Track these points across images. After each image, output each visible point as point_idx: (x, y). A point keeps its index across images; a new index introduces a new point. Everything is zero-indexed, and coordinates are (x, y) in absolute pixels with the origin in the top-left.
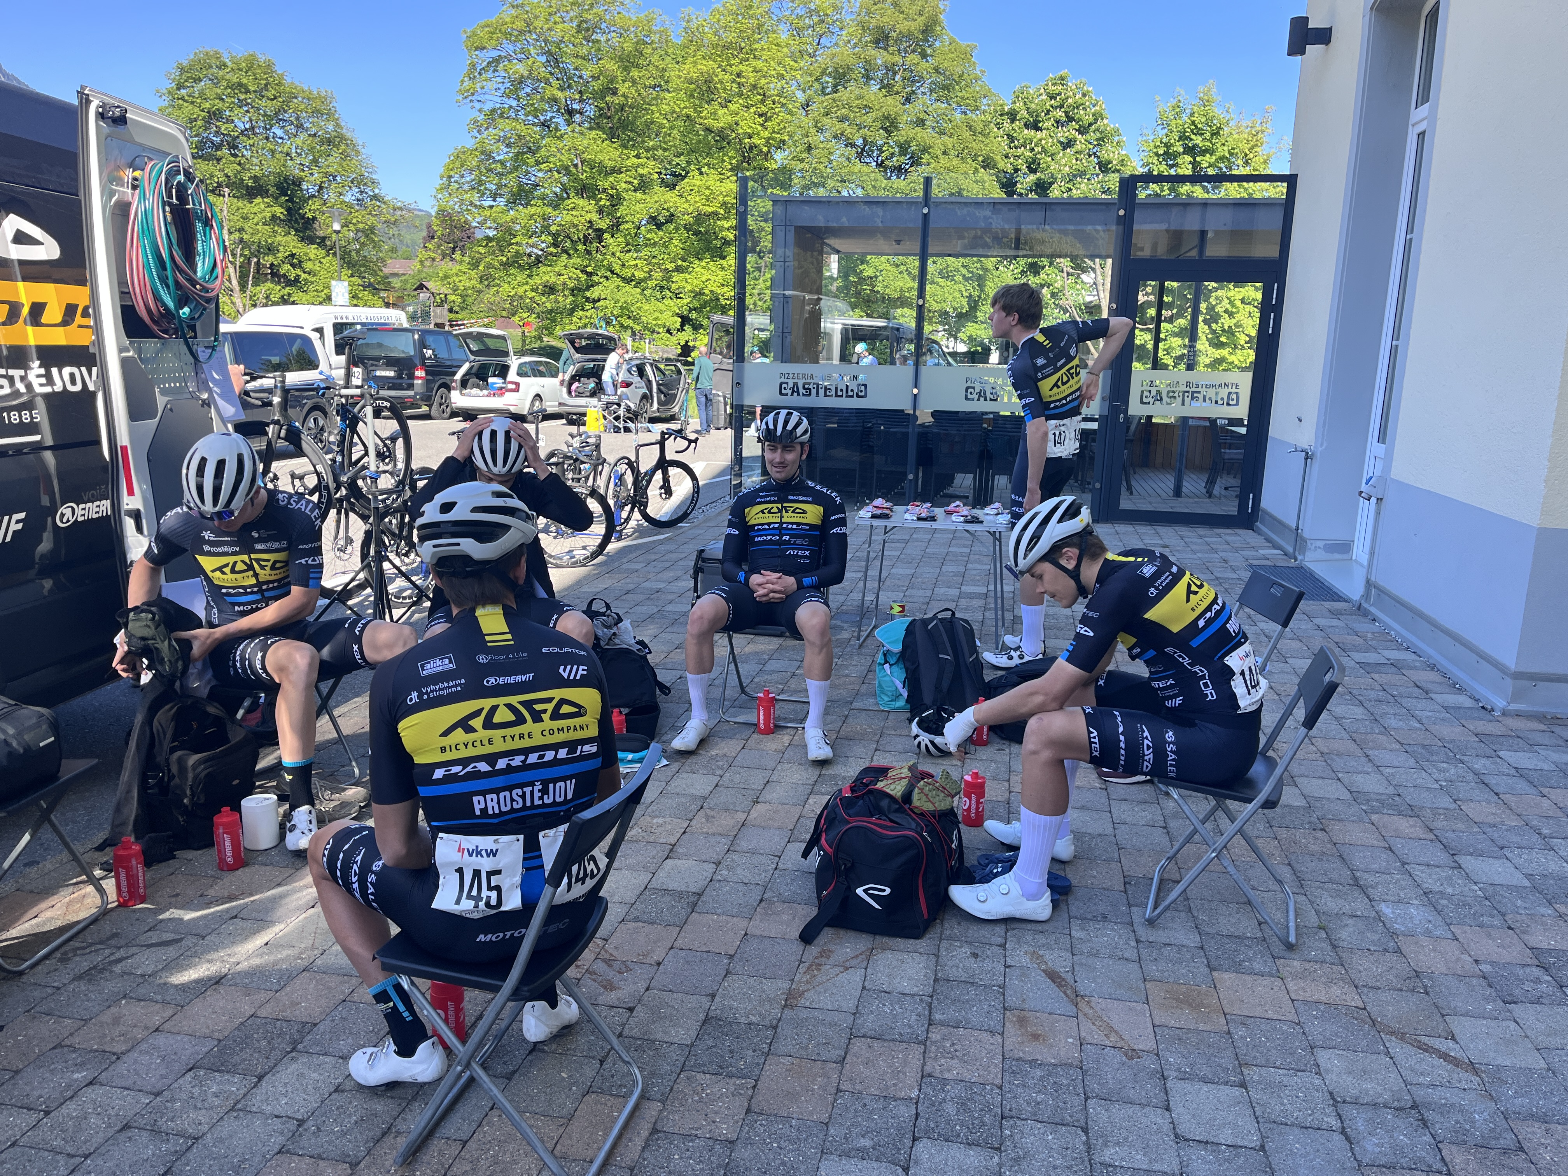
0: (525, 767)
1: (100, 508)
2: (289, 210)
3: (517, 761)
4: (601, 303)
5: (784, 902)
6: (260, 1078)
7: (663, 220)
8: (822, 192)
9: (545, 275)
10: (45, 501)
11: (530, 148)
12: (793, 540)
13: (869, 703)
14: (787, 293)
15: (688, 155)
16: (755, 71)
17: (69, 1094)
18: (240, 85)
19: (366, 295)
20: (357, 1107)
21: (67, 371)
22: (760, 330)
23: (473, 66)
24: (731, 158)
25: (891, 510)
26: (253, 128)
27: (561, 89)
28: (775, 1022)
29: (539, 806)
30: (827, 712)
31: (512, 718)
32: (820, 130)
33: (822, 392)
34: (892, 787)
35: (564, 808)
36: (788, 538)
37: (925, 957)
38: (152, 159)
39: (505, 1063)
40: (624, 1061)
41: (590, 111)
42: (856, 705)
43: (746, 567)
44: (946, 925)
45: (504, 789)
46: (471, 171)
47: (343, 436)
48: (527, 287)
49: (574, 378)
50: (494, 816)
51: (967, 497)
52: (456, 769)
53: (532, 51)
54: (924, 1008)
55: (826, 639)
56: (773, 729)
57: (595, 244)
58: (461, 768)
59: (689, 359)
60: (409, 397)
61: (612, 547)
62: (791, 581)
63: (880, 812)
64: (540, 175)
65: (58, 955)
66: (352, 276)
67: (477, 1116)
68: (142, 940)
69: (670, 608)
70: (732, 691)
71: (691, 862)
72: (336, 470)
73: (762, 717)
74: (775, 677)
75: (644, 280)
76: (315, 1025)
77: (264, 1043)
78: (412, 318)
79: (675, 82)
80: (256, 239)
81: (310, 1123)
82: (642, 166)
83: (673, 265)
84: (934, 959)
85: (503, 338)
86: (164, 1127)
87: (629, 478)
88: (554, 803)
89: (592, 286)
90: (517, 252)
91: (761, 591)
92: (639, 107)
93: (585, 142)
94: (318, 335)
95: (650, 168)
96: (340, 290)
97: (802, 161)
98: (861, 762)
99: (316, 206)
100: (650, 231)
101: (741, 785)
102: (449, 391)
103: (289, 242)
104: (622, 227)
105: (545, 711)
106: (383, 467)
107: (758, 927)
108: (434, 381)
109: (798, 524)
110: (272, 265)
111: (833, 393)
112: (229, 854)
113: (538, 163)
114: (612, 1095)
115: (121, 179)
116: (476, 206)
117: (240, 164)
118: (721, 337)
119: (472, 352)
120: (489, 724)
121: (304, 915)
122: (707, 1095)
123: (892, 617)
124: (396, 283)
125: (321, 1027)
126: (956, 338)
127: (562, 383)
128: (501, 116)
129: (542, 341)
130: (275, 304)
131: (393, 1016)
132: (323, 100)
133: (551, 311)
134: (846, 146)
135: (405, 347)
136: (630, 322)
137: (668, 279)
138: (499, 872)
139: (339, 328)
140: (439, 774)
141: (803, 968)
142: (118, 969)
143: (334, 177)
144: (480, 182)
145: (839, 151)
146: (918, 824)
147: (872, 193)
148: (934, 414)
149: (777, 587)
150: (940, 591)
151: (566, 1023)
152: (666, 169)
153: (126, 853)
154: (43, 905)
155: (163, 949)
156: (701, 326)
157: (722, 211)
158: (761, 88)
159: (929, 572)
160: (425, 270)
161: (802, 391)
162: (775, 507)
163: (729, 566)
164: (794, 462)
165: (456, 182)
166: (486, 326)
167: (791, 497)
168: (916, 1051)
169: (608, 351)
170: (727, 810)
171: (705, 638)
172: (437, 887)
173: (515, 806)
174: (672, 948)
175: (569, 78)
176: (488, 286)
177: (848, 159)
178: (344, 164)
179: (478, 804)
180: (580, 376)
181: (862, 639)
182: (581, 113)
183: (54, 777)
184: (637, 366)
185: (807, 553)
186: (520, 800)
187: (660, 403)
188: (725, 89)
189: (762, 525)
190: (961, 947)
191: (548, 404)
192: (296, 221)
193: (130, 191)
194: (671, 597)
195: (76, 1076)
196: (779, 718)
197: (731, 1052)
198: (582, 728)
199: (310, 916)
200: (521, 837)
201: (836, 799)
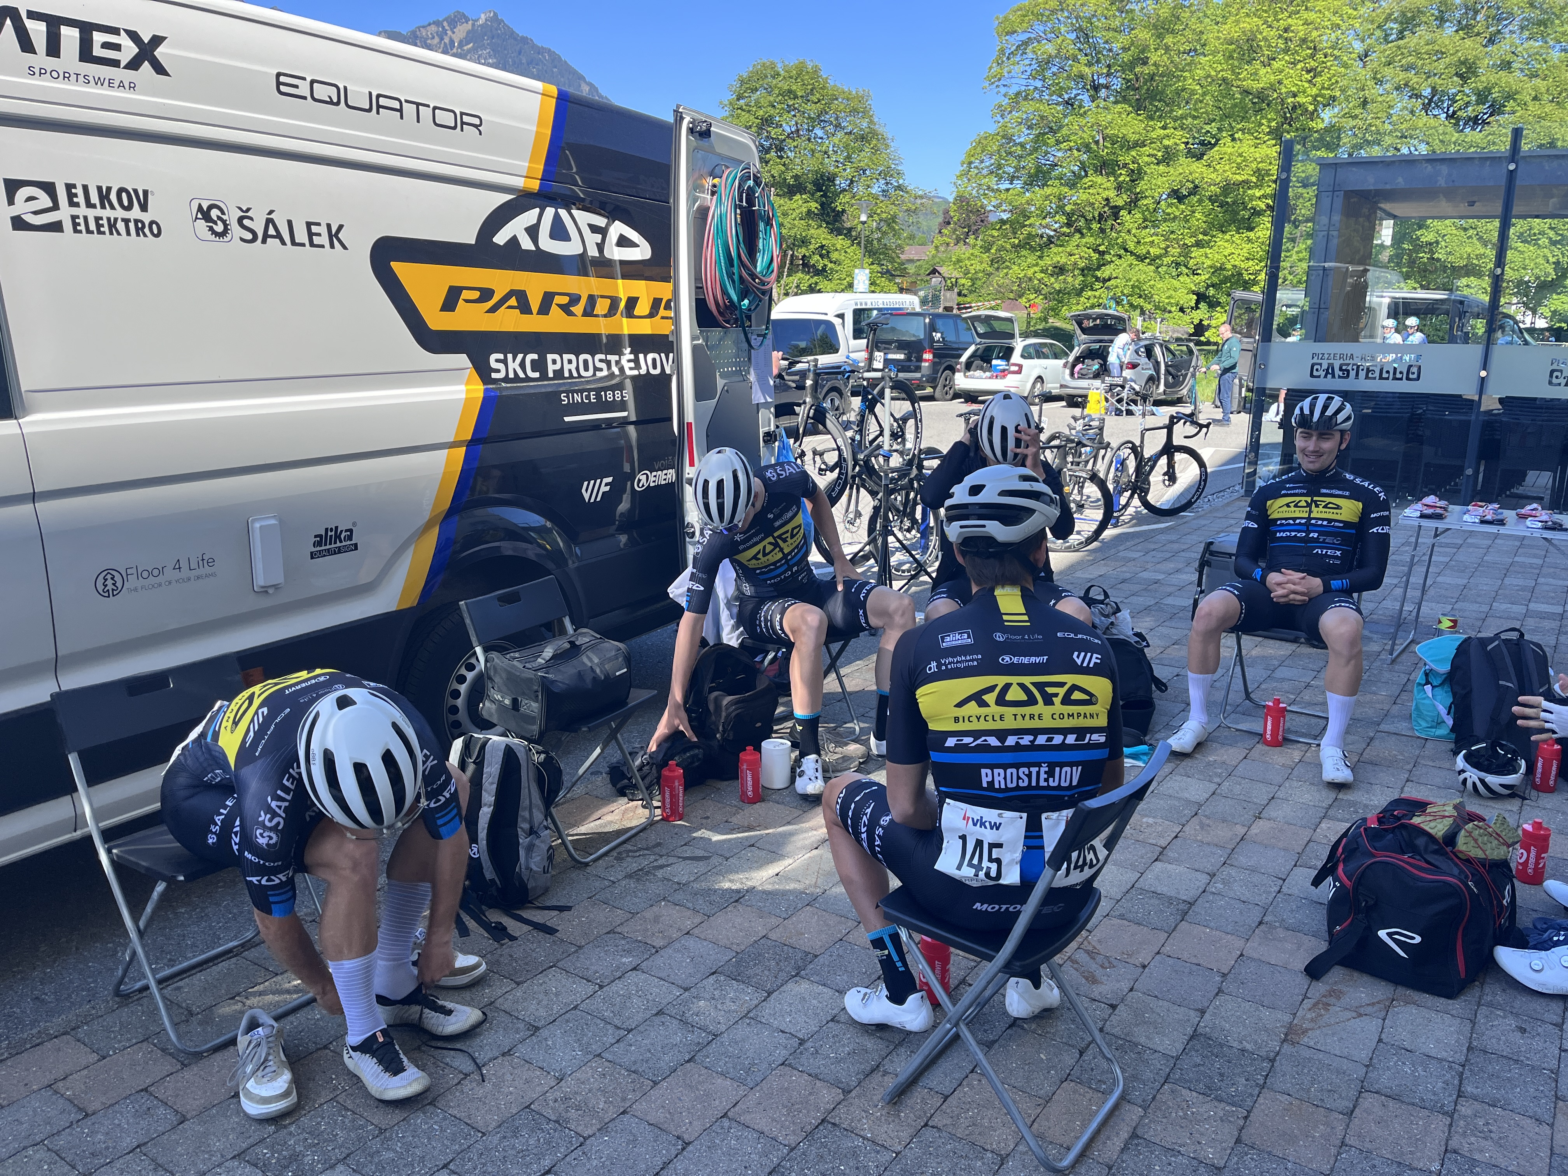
0: (1032, 747)
1: (667, 476)
2: (822, 205)
3: (1026, 740)
4: (1112, 282)
5: (1287, 929)
6: (769, 994)
7: (1185, 193)
8: (1376, 152)
9: (1057, 256)
10: (627, 468)
11: (1051, 128)
12: (1322, 538)
13: (1402, 726)
14: (1326, 265)
15: (1221, 120)
16: (1306, 23)
17: (618, 974)
18: (790, 91)
19: (883, 281)
20: (850, 1040)
21: (650, 356)
22: (1288, 306)
23: (1002, 51)
24: (1269, 121)
25: (1445, 509)
26: (798, 131)
27: (1089, 64)
28: (1272, 1055)
29: (1043, 788)
30: (1348, 731)
31: (1023, 697)
32: (1379, 82)
33: (1362, 374)
34: (1432, 824)
35: (1068, 793)
36: (1316, 535)
37: (1458, 1020)
38: (727, 167)
39: (986, 1031)
40: (1105, 1057)
41: (1117, 84)
42: (1382, 727)
43: (1263, 565)
44: (1487, 990)
45: (1012, 766)
46: (991, 155)
47: (863, 416)
48: (1036, 269)
49: (1077, 360)
50: (1000, 790)
51: (1542, 499)
52: (967, 740)
53: (1063, 29)
54: (1453, 1077)
55: (1356, 650)
56: (1280, 741)
57: (1110, 222)
58: (971, 739)
59: (1202, 339)
60: (916, 379)
61: (1108, 533)
62: (1316, 583)
63: (1414, 850)
64: (1060, 154)
65: (615, 854)
66: (873, 264)
67: (958, 1075)
68: (679, 852)
69: (1169, 601)
70: (1236, 695)
71: (1181, 869)
72: (856, 446)
73: (1269, 727)
74: (1286, 686)
75: (1159, 257)
76: (816, 956)
77: (773, 963)
78: (924, 302)
79: (1213, 44)
80: (792, 233)
81: (809, 1044)
82: (1168, 136)
83: (1193, 240)
84: (1469, 1026)
85: (1010, 320)
86: (690, 1020)
87: (1131, 464)
88: (1059, 787)
89: (1104, 265)
90: (1029, 234)
91: (1280, 592)
92: (1169, 75)
93: (1109, 117)
94: (840, 320)
95: (1177, 139)
96: (862, 277)
97: (1355, 117)
98: (1388, 791)
99: (847, 199)
100: (1170, 205)
101: (1242, 797)
102: (954, 373)
103: (820, 235)
104: (1140, 203)
105: (1056, 695)
106: (895, 447)
107: (1255, 948)
108: (940, 363)
109: (1330, 521)
110: (804, 256)
111: (1377, 375)
112: (750, 789)
113: (1058, 142)
114: (1090, 1088)
115: (703, 186)
116: (993, 190)
117: (784, 165)
118: (1240, 315)
119: (979, 335)
120: (1001, 701)
121: (809, 855)
122: (1193, 1113)
123: (1439, 632)
124: (911, 269)
125: (821, 959)
126: (1534, 312)
127: (1065, 366)
128: (1026, 98)
129: (1047, 322)
130: (804, 292)
131: (887, 964)
132: (860, 99)
133: (1059, 291)
134: (1410, 97)
135: (915, 330)
136: (1141, 301)
137: (1187, 255)
138: (1000, 846)
139: (859, 314)
140: (951, 742)
141: (1307, 1003)
142: (660, 874)
143: (864, 171)
144: (999, 167)
145: (1401, 103)
146: (1462, 871)
147: (1439, 149)
148: (1501, 401)
149: (1298, 588)
150: (1501, 606)
151: (1047, 1006)
152: (1194, 138)
153: (671, 774)
154: (605, 810)
155: (695, 863)
156: (1219, 304)
157: (1254, 179)
158: (1312, 41)
159: (1486, 584)
160: (940, 255)
161: (1337, 372)
162: (1303, 500)
163: (1245, 563)
164: (1330, 452)
165: (976, 167)
166: (992, 308)
167: (1324, 491)
168: (1440, 1123)
169: (1117, 332)
170: (1224, 821)
171: (1212, 636)
172: (940, 850)
173: (1021, 784)
174: (1158, 953)
175: (1099, 52)
176: (997, 269)
177: (1412, 112)
178: (874, 158)
179: (986, 776)
180: (1084, 358)
181: (1395, 655)
182: (1107, 87)
183: (624, 703)
184: (1146, 346)
185: (1338, 553)
186: (1026, 779)
187: (1167, 385)
188: (1269, 46)
189: (1286, 519)
190: (1504, 1017)
191: (1049, 385)
192: (828, 215)
193: (709, 197)
194: (1170, 589)
195: (624, 960)
196: (1289, 731)
197: (1222, 1075)
198: (1092, 716)
199: (814, 857)
200: (1025, 815)
201: (1358, 827)
